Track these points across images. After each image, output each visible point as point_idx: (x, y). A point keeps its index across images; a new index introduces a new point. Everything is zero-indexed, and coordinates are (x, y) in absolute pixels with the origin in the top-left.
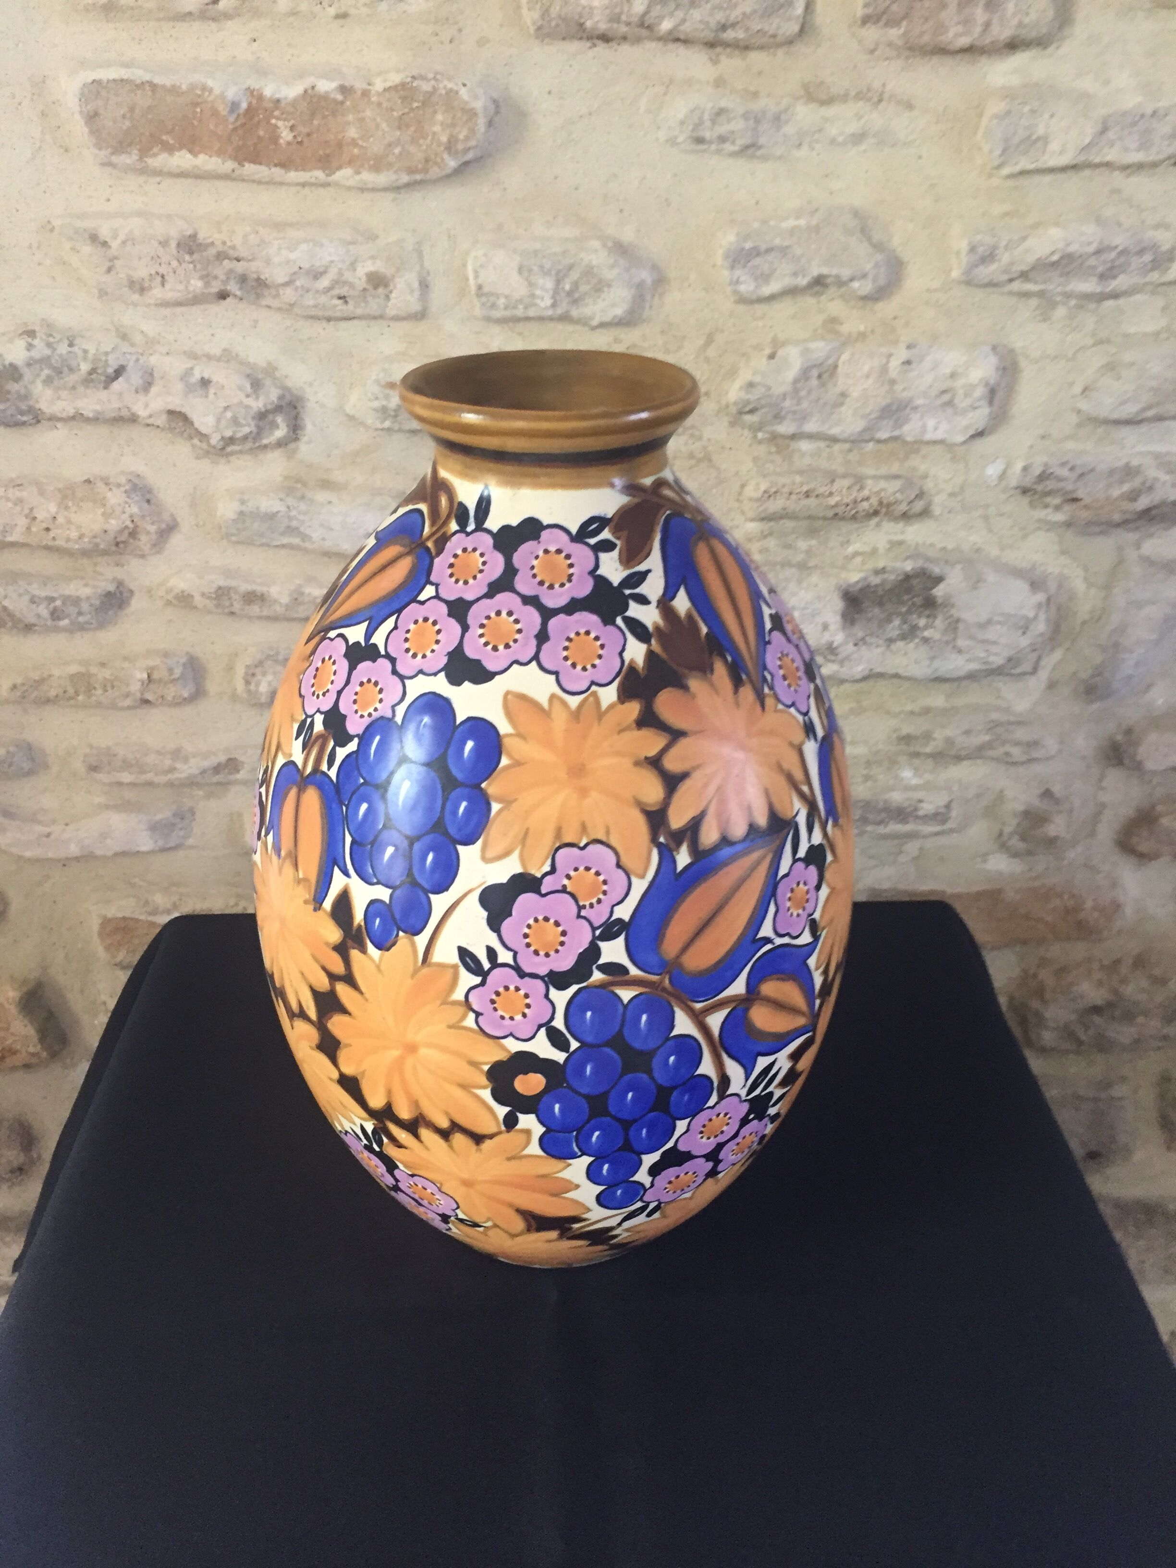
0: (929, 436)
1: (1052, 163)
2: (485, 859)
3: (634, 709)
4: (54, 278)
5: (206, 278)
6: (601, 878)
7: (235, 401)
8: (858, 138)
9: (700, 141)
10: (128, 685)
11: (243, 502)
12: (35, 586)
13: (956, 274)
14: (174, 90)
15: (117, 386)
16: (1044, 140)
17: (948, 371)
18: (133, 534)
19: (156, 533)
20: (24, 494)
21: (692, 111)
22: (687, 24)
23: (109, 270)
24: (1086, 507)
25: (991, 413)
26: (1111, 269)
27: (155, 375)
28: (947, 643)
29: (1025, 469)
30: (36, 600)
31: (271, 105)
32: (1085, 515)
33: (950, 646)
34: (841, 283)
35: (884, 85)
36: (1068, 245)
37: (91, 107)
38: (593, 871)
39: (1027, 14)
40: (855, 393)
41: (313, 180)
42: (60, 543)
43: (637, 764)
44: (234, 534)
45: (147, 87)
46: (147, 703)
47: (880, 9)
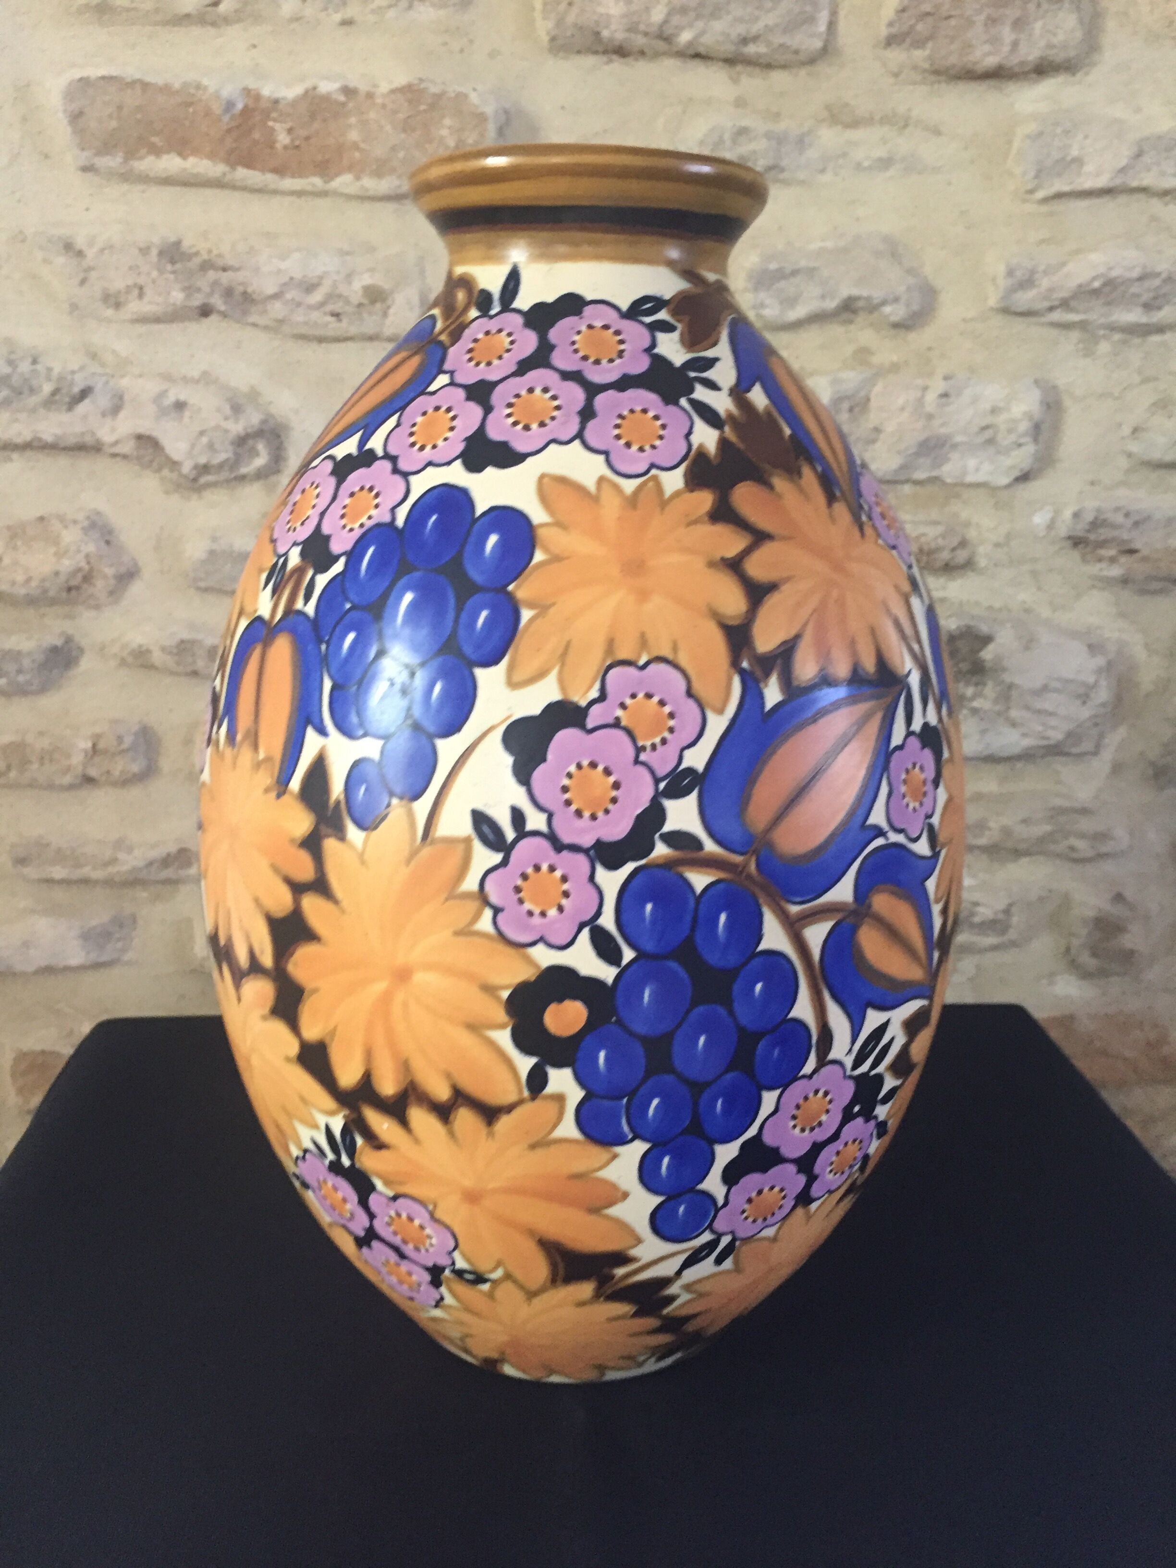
0: (970, 479)
1: (1088, 184)
2: (513, 684)
3: (705, 500)
4: (21, 294)
5: (189, 290)
6: (667, 709)
7: (212, 424)
8: (886, 163)
10: (68, 756)
11: (214, 539)
13: (992, 302)
14: (166, 89)
15: (83, 408)
16: (1078, 161)
17: (988, 406)
18: (88, 578)
19: (114, 577)
21: (711, 130)
22: (707, 36)
23: (83, 282)
24: (1145, 559)
25: (1036, 451)
26: (1156, 298)
27: (126, 397)
28: (999, 714)
29: (1076, 515)
31: (269, 106)
32: (1143, 568)
33: (1003, 718)
34: (873, 308)
35: (909, 110)
36: (1111, 269)
37: (75, 106)
38: (656, 699)
39: (1055, 35)
40: (890, 427)
41: (309, 188)
42: (4, 587)
43: (711, 564)
44: (201, 579)
45: (138, 88)
46: (89, 780)
47: (905, 28)
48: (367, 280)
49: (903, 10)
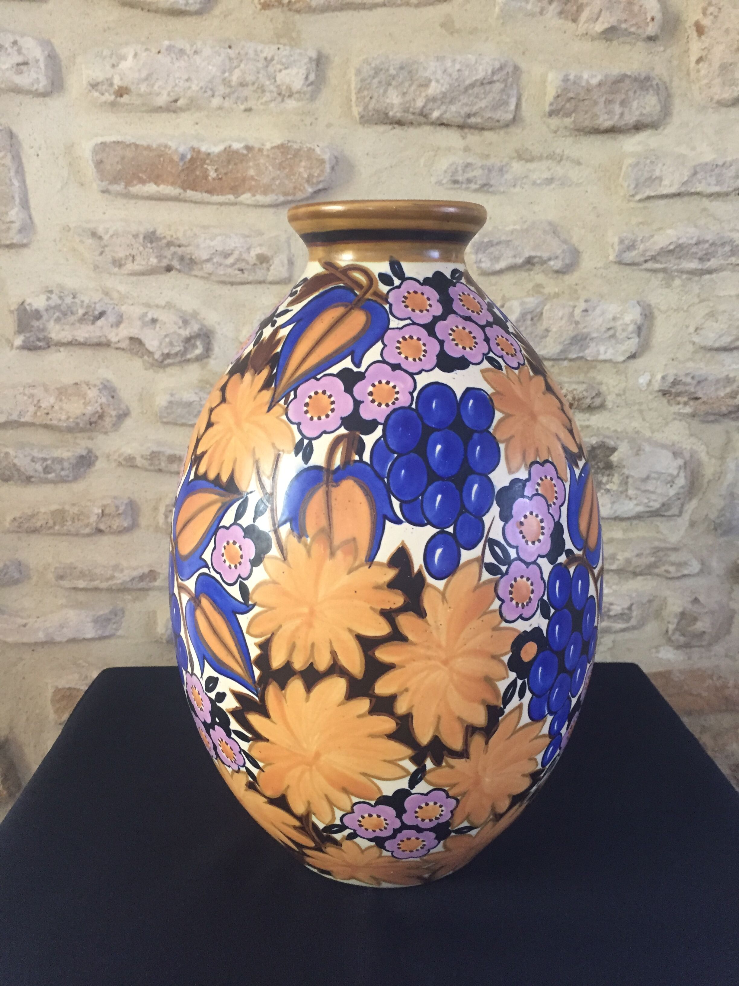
0: (602, 357)
1: (665, 191)
4: (67, 260)
5: (160, 257)
7: (172, 331)
8: (550, 181)
9: (456, 182)
10: (88, 518)
11: (172, 395)
12: (36, 450)
13: (612, 258)
14: (149, 148)
15: (99, 323)
16: (660, 179)
17: (611, 316)
18: (101, 417)
19: (116, 416)
20: (35, 391)
21: (451, 165)
22: (448, 114)
23: (101, 253)
24: (704, 403)
25: (639, 342)
26: (706, 254)
27: (124, 317)
28: (622, 492)
29: (663, 378)
30: (35, 460)
31: (205, 156)
32: (703, 408)
33: (623, 496)
34: (543, 262)
35: (563, 151)
36: (679, 239)
37: (98, 157)
39: (644, 108)
40: (554, 329)
41: (227, 201)
42: (55, 422)
44: (165, 417)
45: (133, 146)
46: (100, 531)
47: (559, 107)
48: (258, 251)
49: (558, 96)
